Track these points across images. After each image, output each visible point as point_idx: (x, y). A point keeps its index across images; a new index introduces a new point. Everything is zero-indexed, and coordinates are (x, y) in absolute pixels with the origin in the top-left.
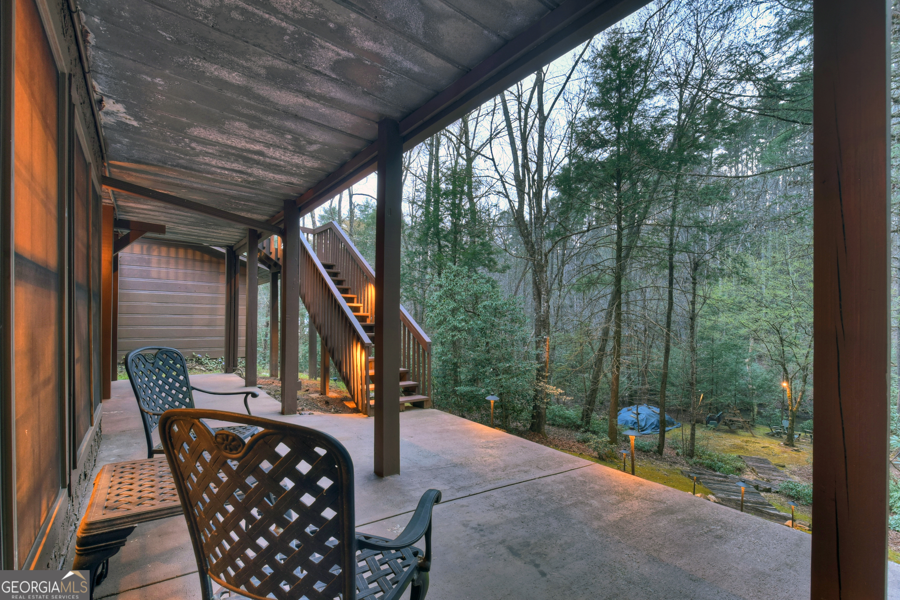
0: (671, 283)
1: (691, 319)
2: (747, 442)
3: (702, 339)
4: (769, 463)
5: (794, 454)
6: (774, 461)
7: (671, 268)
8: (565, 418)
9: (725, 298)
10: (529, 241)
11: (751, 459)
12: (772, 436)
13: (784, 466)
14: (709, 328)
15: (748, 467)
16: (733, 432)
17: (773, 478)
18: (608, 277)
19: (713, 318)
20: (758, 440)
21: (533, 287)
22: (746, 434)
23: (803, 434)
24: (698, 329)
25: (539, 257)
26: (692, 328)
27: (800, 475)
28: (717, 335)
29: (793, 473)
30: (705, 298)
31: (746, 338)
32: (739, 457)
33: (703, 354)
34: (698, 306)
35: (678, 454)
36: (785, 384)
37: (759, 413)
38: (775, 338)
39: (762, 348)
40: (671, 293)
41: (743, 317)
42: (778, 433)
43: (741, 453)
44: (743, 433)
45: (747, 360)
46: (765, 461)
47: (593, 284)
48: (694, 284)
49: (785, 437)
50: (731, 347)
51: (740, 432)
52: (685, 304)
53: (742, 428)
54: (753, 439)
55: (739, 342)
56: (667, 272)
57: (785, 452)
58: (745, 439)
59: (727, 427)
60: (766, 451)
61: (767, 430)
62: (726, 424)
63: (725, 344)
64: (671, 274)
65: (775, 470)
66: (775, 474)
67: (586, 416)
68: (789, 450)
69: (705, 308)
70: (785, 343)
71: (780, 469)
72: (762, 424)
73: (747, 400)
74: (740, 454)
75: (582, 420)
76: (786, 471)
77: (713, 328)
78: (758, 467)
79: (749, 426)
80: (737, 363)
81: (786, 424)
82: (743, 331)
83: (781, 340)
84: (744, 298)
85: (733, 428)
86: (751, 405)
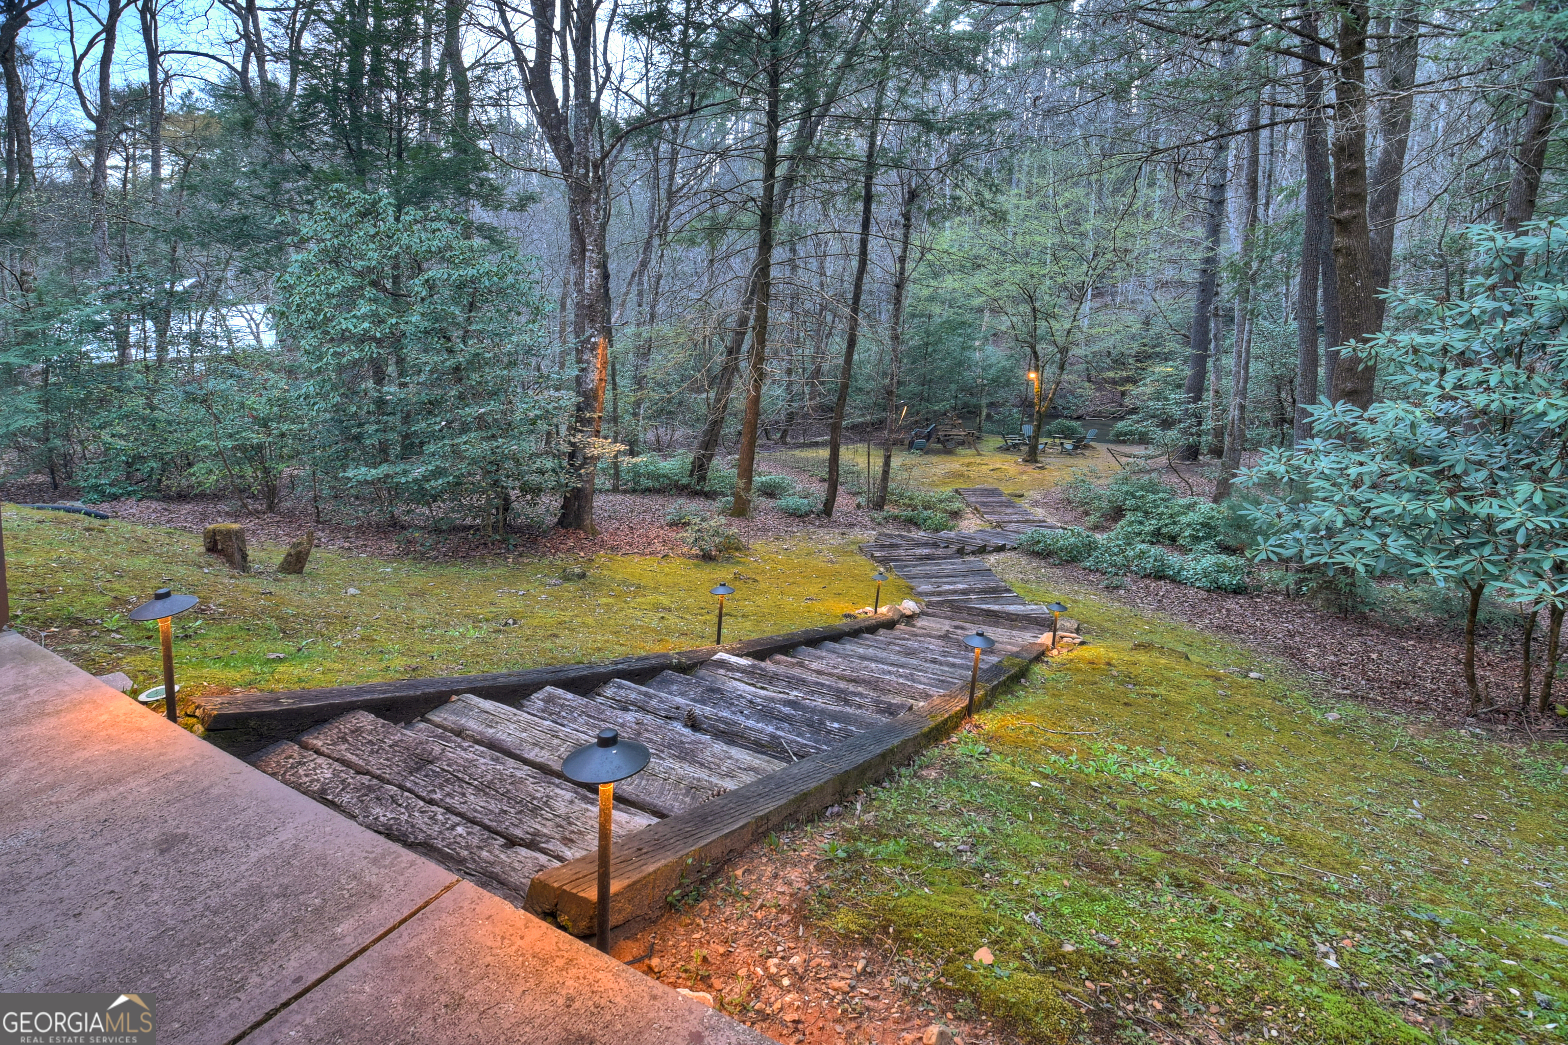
0: (866, 225)
1: (898, 286)
2: (968, 465)
3: (913, 316)
4: (1000, 494)
5: (1036, 474)
6: (1007, 489)
7: (868, 199)
8: (659, 476)
9: (954, 250)
10: (560, 136)
11: (974, 492)
12: (1006, 449)
13: (1022, 496)
14: (927, 300)
15: (968, 505)
16: (948, 452)
17: (1007, 518)
18: (749, 218)
19: (934, 283)
20: (986, 460)
21: (572, 236)
22: (968, 452)
23: (1049, 441)
24: (907, 302)
25: (582, 171)
26: (898, 301)
27: (1045, 505)
28: (936, 309)
29: (1036, 504)
30: (924, 250)
31: (980, 310)
32: (957, 491)
33: (913, 339)
34: (910, 265)
35: (859, 506)
36: (1032, 375)
37: (989, 416)
38: (1025, 308)
39: (1004, 324)
40: (864, 243)
41: (980, 279)
42: (1015, 446)
43: (960, 485)
44: (963, 452)
45: (977, 343)
46: (994, 492)
47: (719, 230)
48: (907, 227)
49: (1025, 449)
50: (954, 326)
51: (961, 450)
52: (889, 262)
53: (962, 443)
54: (978, 460)
55: (969, 317)
56: (860, 206)
57: (1024, 473)
58: (967, 461)
59: (940, 446)
60: (995, 475)
61: (999, 441)
62: (939, 441)
63: (948, 321)
64: (867, 210)
65: (1010, 504)
66: (1009, 511)
67: (700, 467)
68: (1030, 468)
69: (922, 268)
70: (1039, 315)
71: (1017, 500)
72: (992, 432)
73: (974, 400)
74: (957, 486)
75: (691, 475)
76: (1025, 504)
77: (931, 299)
78: (984, 504)
79: (972, 441)
80: (963, 349)
81: (1028, 430)
82: (977, 301)
83: (1034, 310)
84: (983, 251)
85: (950, 446)
86: (978, 407)
